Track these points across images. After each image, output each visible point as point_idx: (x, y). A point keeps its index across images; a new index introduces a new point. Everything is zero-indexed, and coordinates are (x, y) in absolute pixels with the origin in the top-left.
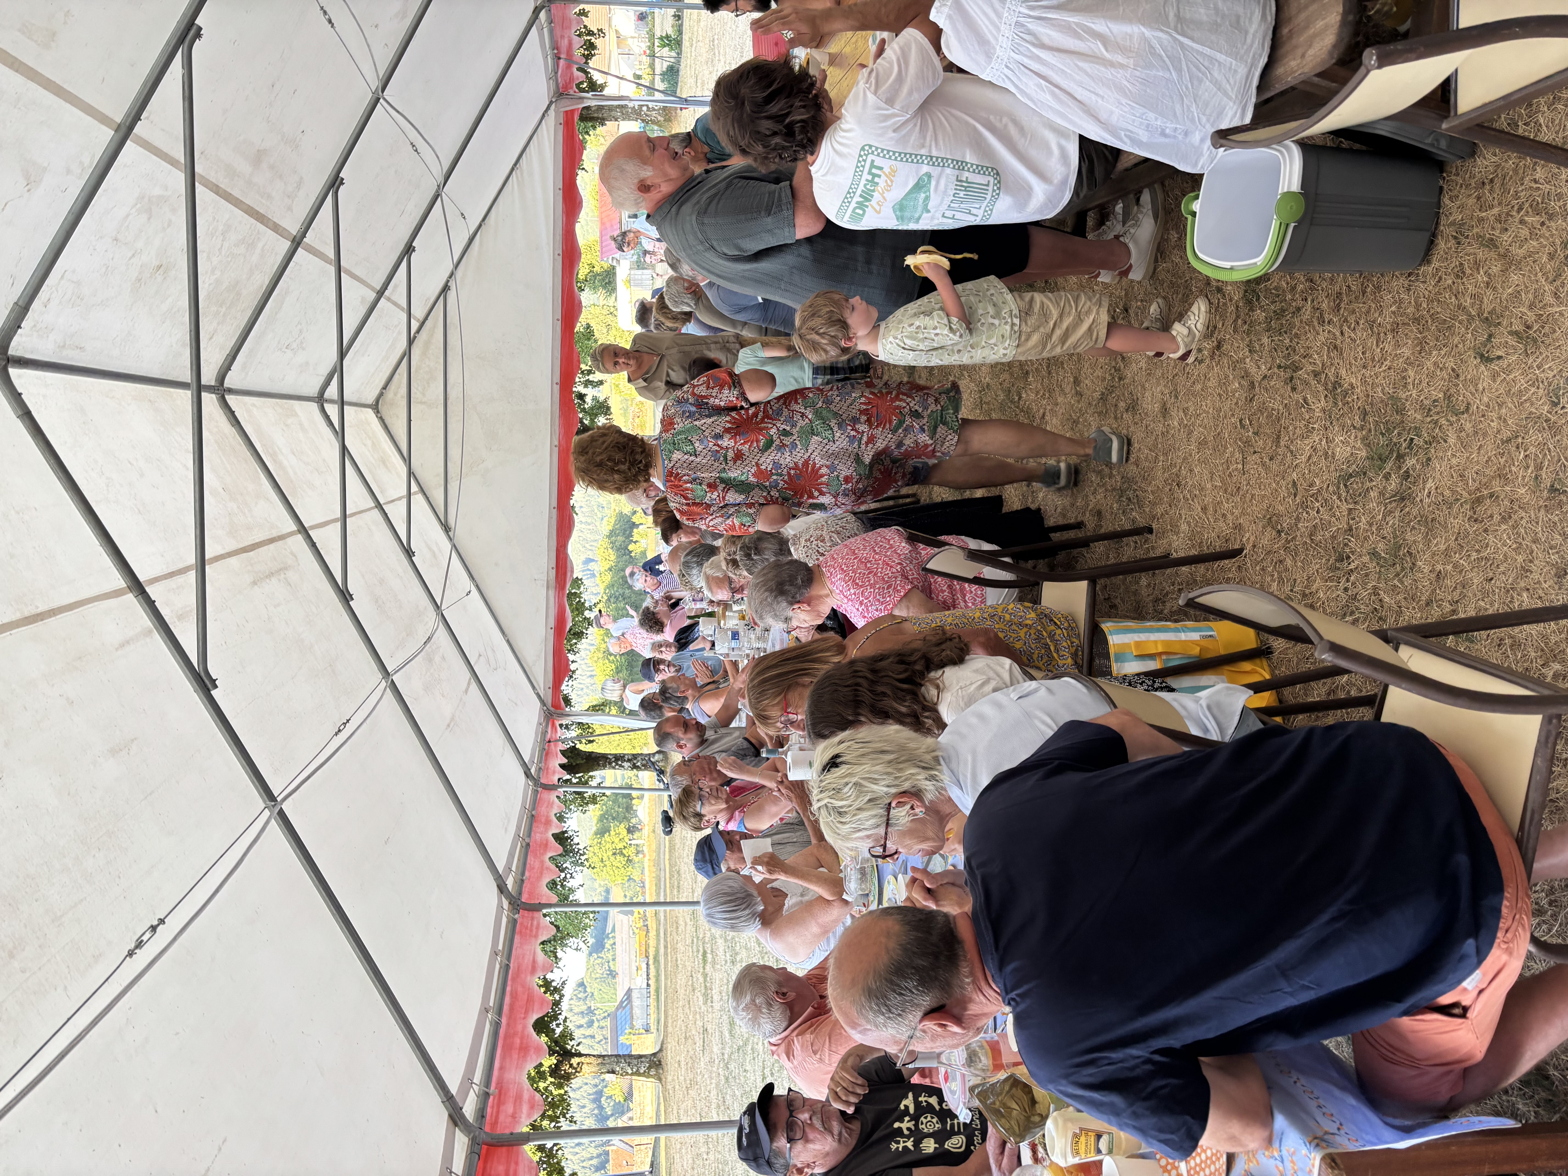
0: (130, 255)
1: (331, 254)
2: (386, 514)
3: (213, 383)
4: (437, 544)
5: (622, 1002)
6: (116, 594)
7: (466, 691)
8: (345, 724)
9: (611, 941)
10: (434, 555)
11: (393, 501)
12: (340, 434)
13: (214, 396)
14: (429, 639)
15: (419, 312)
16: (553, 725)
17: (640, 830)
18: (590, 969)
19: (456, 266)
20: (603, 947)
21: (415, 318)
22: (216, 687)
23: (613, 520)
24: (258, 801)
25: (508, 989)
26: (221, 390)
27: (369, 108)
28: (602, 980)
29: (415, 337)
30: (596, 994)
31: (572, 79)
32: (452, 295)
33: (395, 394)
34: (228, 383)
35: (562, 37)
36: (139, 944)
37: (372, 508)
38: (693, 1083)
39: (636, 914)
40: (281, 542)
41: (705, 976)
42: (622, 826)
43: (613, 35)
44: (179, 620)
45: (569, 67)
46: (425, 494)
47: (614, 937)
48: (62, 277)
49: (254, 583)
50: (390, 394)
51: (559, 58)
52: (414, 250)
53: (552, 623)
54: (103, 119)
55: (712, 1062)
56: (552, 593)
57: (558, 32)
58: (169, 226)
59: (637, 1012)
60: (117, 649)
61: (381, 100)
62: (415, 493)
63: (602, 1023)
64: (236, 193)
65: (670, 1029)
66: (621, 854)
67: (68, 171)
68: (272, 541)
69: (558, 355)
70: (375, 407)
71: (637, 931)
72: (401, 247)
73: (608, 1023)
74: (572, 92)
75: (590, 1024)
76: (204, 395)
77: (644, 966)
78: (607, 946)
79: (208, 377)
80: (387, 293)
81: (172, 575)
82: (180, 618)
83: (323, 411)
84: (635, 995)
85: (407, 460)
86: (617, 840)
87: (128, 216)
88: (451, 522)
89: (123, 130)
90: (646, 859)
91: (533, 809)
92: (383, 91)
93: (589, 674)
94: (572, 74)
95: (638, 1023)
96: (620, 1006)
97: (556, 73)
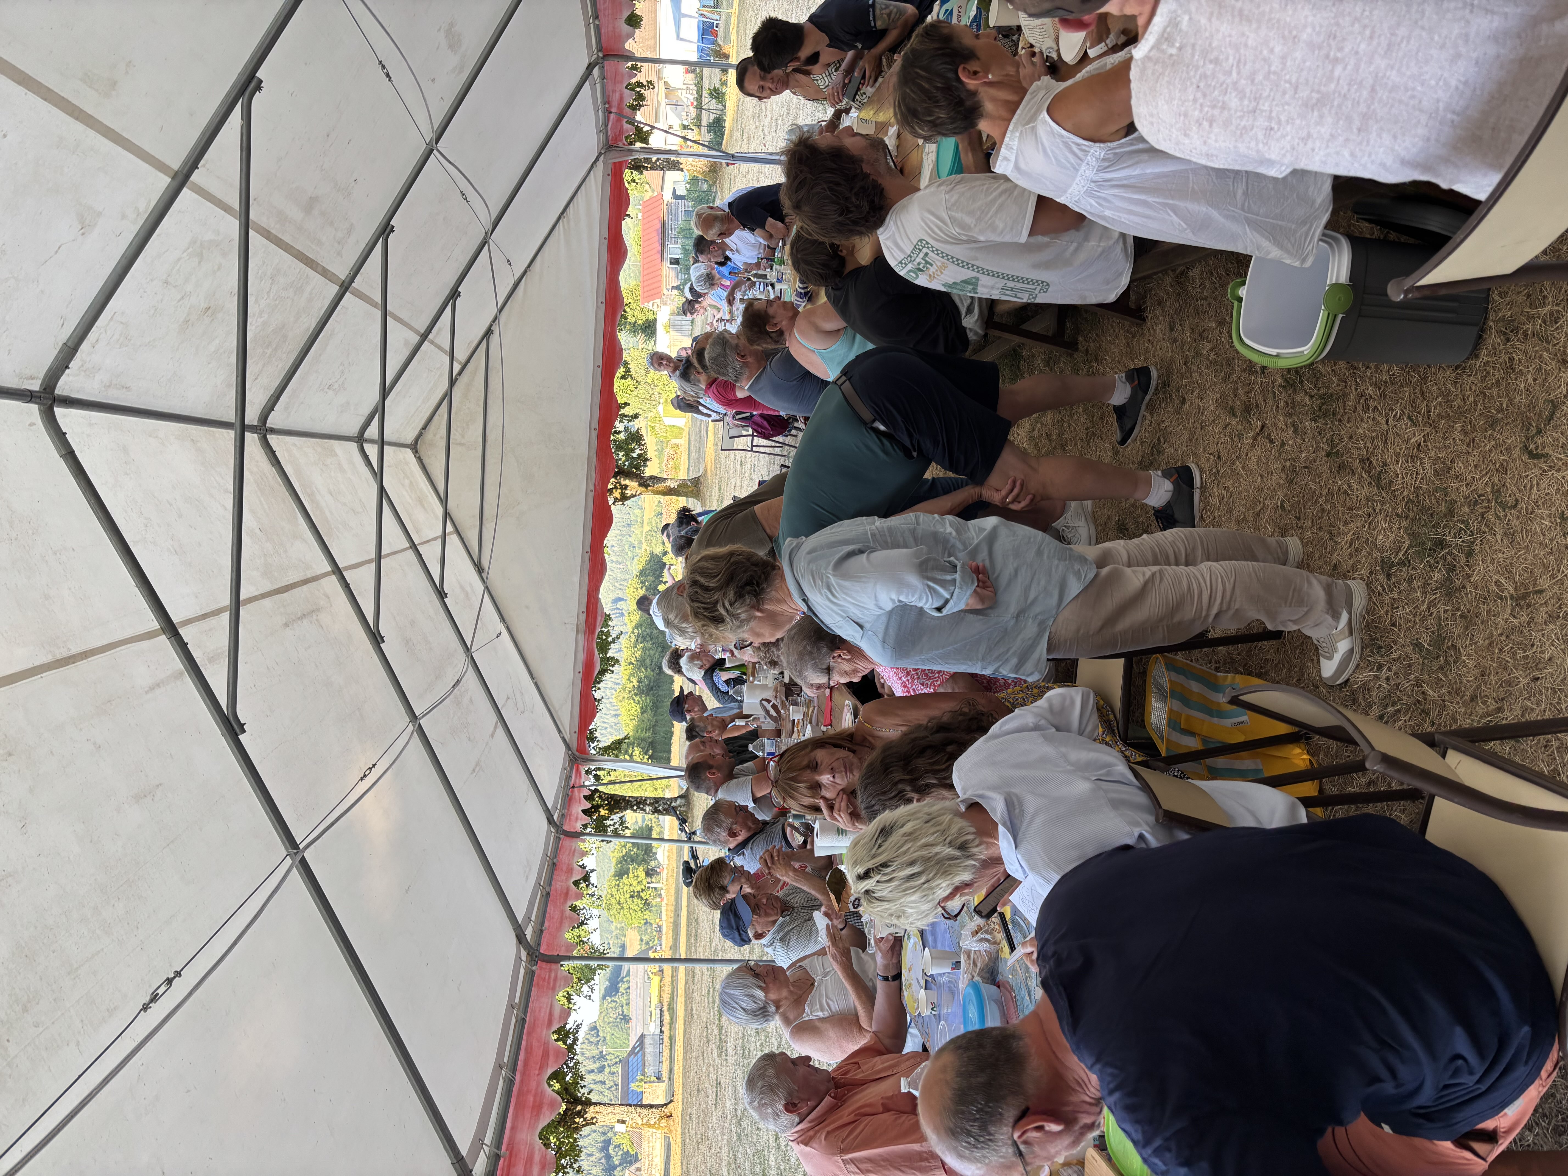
0: (179, 297)
1: (378, 298)
2: (420, 555)
3: (255, 423)
4: (471, 584)
5: (634, 1048)
6: (149, 635)
7: (492, 736)
8: (370, 769)
9: (625, 985)
10: (467, 595)
11: (428, 541)
12: (379, 475)
13: (256, 435)
14: (458, 682)
15: (461, 354)
16: (578, 770)
17: (658, 873)
18: (603, 1013)
19: (500, 311)
20: (617, 990)
21: (458, 361)
22: (244, 731)
23: (644, 561)
24: (280, 849)
25: (524, 1043)
26: (263, 430)
27: (422, 159)
28: (615, 1025)
29: (456, 379)
30: (608, 1038)
31: (621, 131)
32: (494, 339)
33: (435, 435)
34: (269, 424)
35: (614, 91)
36: (154, 998)
37: (406, 549)
38: (704, 1138)
40: (314, 584)
41: (720, 1028)
42: (641, 868)
43: (662, 86)
44: (210, 662)
45: (619, 120)
46: (459, 534)
47: (628, 981)
48: (112, 318)
49: (286, 625)
50: (429, 435)
51: (610, 112)
52: (459, 295)
53: (580, 667)
54: (160, 166)
55: (724, 1117)
56: (581, 637)
57: (610, 88)
58: (219, 269)
59: (649, 1058)
60: (147, 693)
61: (435, 152)
62: (451, 533)
63: (613, 1069)
64: (287, 239)
66: (639, 896)
67: (124, 217)
68: (306, 582)
69: (597, 401)
70: (414, 447)
72: (446, 292)
73: (619, 1069)
74: (621, 145)
75: (601, 1069)
76: (248, 435)
77: (658, 1012)
78: (621, 990)
79: (252, 417)
80: (431, 336)
81: (204, 616)
82: (211, 660)
83: (362, 451)
84: (648, 1041)
85: (444, 501)
86: (635, 883)
87: (179, 260)
88: (485, 563)
89: (180, 177)
90: (664, 903)
91: (555, 857)
92: (436, 144)
93: (614, 713)
94: (622, 126)
95: (650, 1070)
96: (633, 1052)
97: (606, 126)
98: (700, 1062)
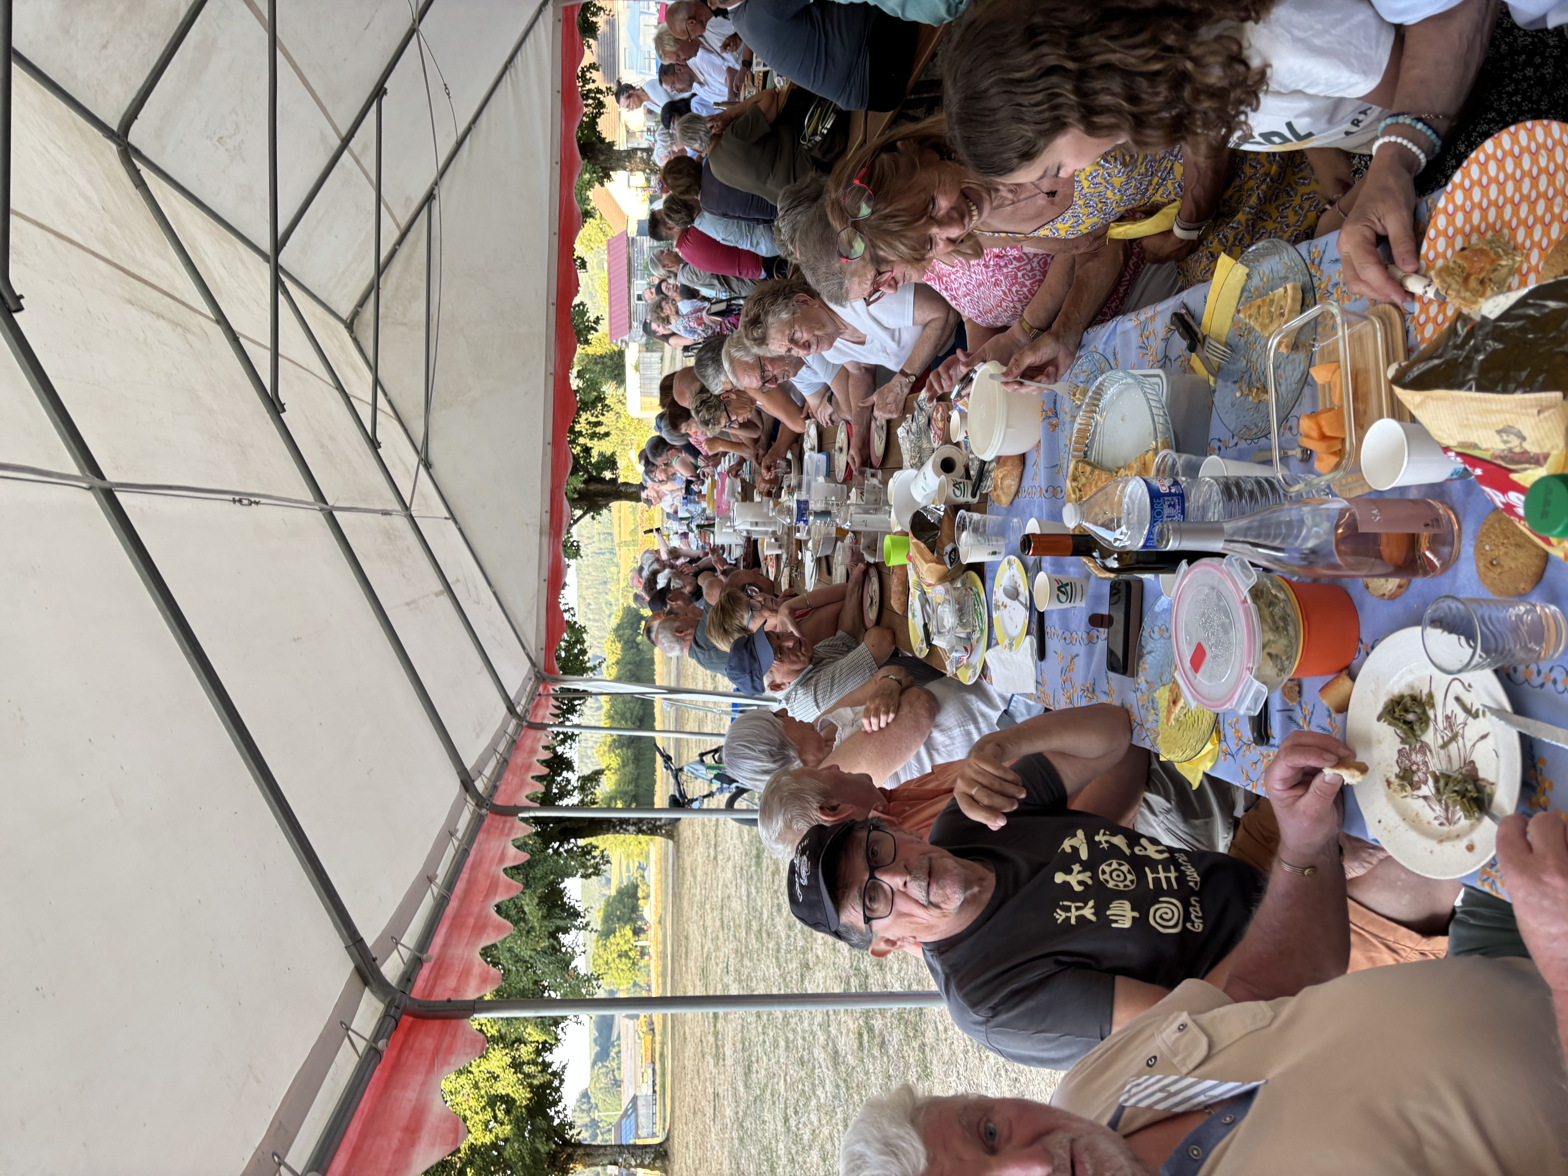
5: (627, 1110)
7: (436, 595)
9: (615, 1050)
17: (646, 931)
18: (595, 1079)
19: (443, 172)
20: (608, 1055)
22: (20, 309)
23: (621, 614)
28: (607, 1090)
30: (600, 1105)
39: (642, 1018)
41: (716, 1034)
42: (628, 927)
46: (401, 422)
47: (619, 1045)
52: (385, 99)
53: (545, 574)
55: (724, 1128)
56: (545, 540)
59: (642, 1120)
65: (677, 1113)
66: (627, 956)
70: (349, 327)
71: (642, 1035)
72: (370, 85)
77: (650, 1071)
78: (612, 1054)
80: (352, 147)
84: (640, 1102)
86: (622, 942)
88: (433, 460)
95: (644, 1133)
96: (625, 1115)
98: (696, 1081)
